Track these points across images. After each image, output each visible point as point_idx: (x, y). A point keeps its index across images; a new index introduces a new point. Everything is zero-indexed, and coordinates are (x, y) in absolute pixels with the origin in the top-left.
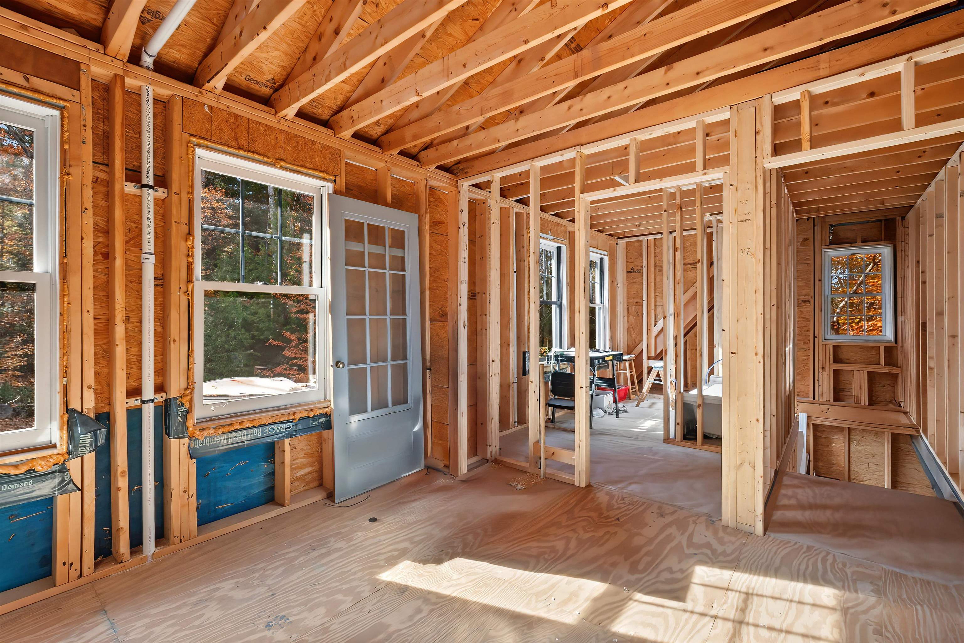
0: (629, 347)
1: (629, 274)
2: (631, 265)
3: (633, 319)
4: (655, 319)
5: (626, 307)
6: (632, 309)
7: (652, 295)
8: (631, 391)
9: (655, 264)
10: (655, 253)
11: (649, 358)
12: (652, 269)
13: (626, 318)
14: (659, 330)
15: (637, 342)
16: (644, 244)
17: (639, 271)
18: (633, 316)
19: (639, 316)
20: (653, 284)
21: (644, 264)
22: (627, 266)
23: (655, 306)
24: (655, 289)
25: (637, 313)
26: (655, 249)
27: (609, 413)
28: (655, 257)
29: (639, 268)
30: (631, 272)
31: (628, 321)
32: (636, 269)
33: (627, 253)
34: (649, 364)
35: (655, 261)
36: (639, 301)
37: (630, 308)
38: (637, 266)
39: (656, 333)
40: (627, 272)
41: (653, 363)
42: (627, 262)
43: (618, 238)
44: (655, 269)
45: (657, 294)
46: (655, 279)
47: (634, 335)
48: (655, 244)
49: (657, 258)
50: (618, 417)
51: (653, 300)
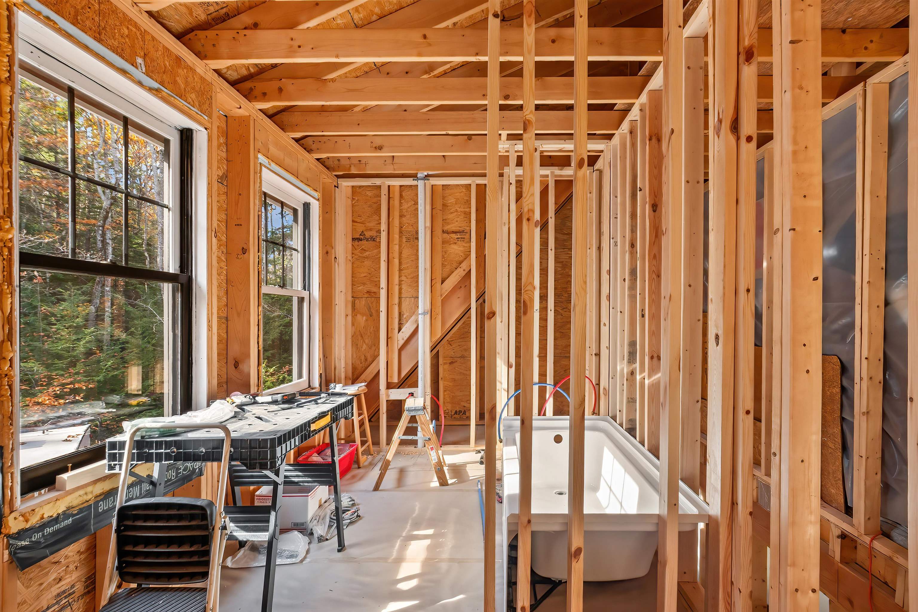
0: (354, 369)
1: (356, 243)
2: (360, 228)
3: (361, 320)
4: (400, 320)
5: (350, 299)
6: (361, 304)
7: (396, 279)
8: (361, 450)
9: (401, 227)
10: (401, 210)
11: (389, 386)
12: (396, 236)
13: (350, 318)
14: (405, 339)
15: (370, 359)
16: (384, 192)
17: (375, 240)
18: (363, 314)
19: (374, 315)
20: (396, 261)
21: (384, 227)
22: (354, 230)
23: (400, 298)
24: (400, 270)
25: (369, 309)
26: (401, 203)
27: (321, 539)
28: (401, 216)
29: (373, 233)
30: (359, 240)
31: (353, 324)
32: (368, 234)
33: (353, 206)
34: (388, 395)
35: (400, 223)
36: (374, 290)
37: (357, 301)
38: (371, 230)
39: (401, 342)
40: (353, 239)
41: (396, 394)
42: (353, 221)
43: (338, 177)
44: (400, 237)
45: (403, 278)
46: (400, 253)
47: (365, 346)
48: (401, 196)
49: (404, 219)
50: (341, 547)
51: (397, 288)
